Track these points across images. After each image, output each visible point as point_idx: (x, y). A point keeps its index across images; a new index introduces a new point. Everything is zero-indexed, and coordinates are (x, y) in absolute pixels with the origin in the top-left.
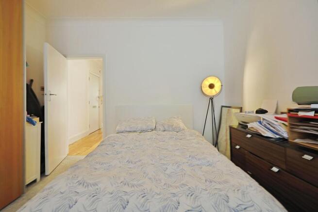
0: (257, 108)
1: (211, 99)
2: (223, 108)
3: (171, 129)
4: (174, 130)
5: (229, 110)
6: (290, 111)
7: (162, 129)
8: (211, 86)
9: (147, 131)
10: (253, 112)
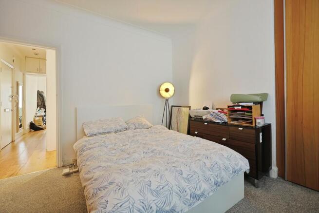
0: (204, 106)
1: (167, 100)
2: (173, 107)
3: (141, 127)
4: (143, 127)
5: (179, 109)
6: (229, 107)
7: (134, 127)
8: (167, 90)
9: (121, 131)
10: (200, 109)
